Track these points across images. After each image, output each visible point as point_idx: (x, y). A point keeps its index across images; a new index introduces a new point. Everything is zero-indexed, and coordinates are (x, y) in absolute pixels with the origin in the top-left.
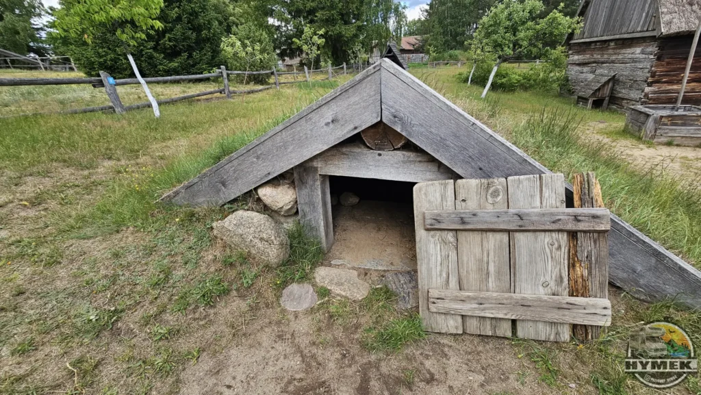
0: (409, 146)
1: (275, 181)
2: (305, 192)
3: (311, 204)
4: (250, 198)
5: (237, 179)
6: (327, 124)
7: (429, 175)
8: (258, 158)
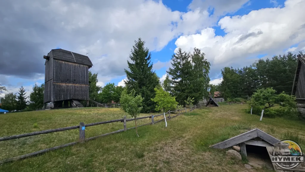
0: (263, 140)
1: (236, 145)
2: (242, 147)
3: (244, 150)
4: (232, 148)
5: (229, 144)
6: (248, 136)
7: (268, 146)
8: (234, 141)
